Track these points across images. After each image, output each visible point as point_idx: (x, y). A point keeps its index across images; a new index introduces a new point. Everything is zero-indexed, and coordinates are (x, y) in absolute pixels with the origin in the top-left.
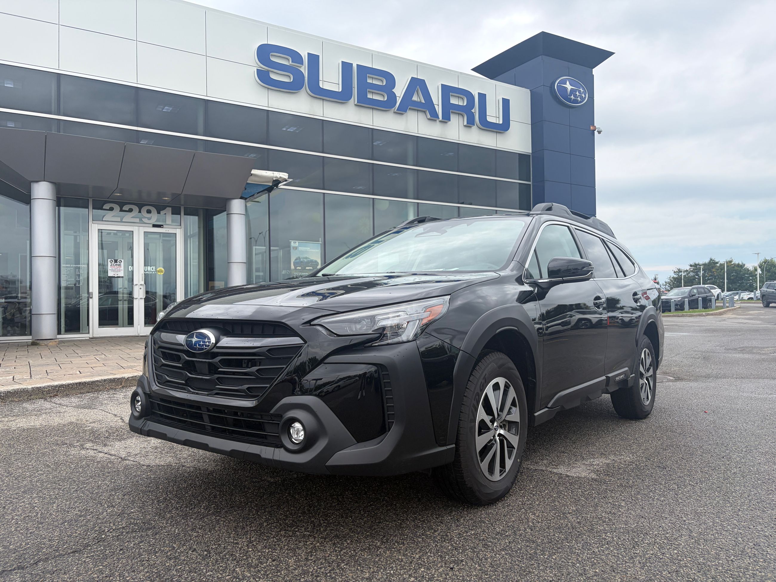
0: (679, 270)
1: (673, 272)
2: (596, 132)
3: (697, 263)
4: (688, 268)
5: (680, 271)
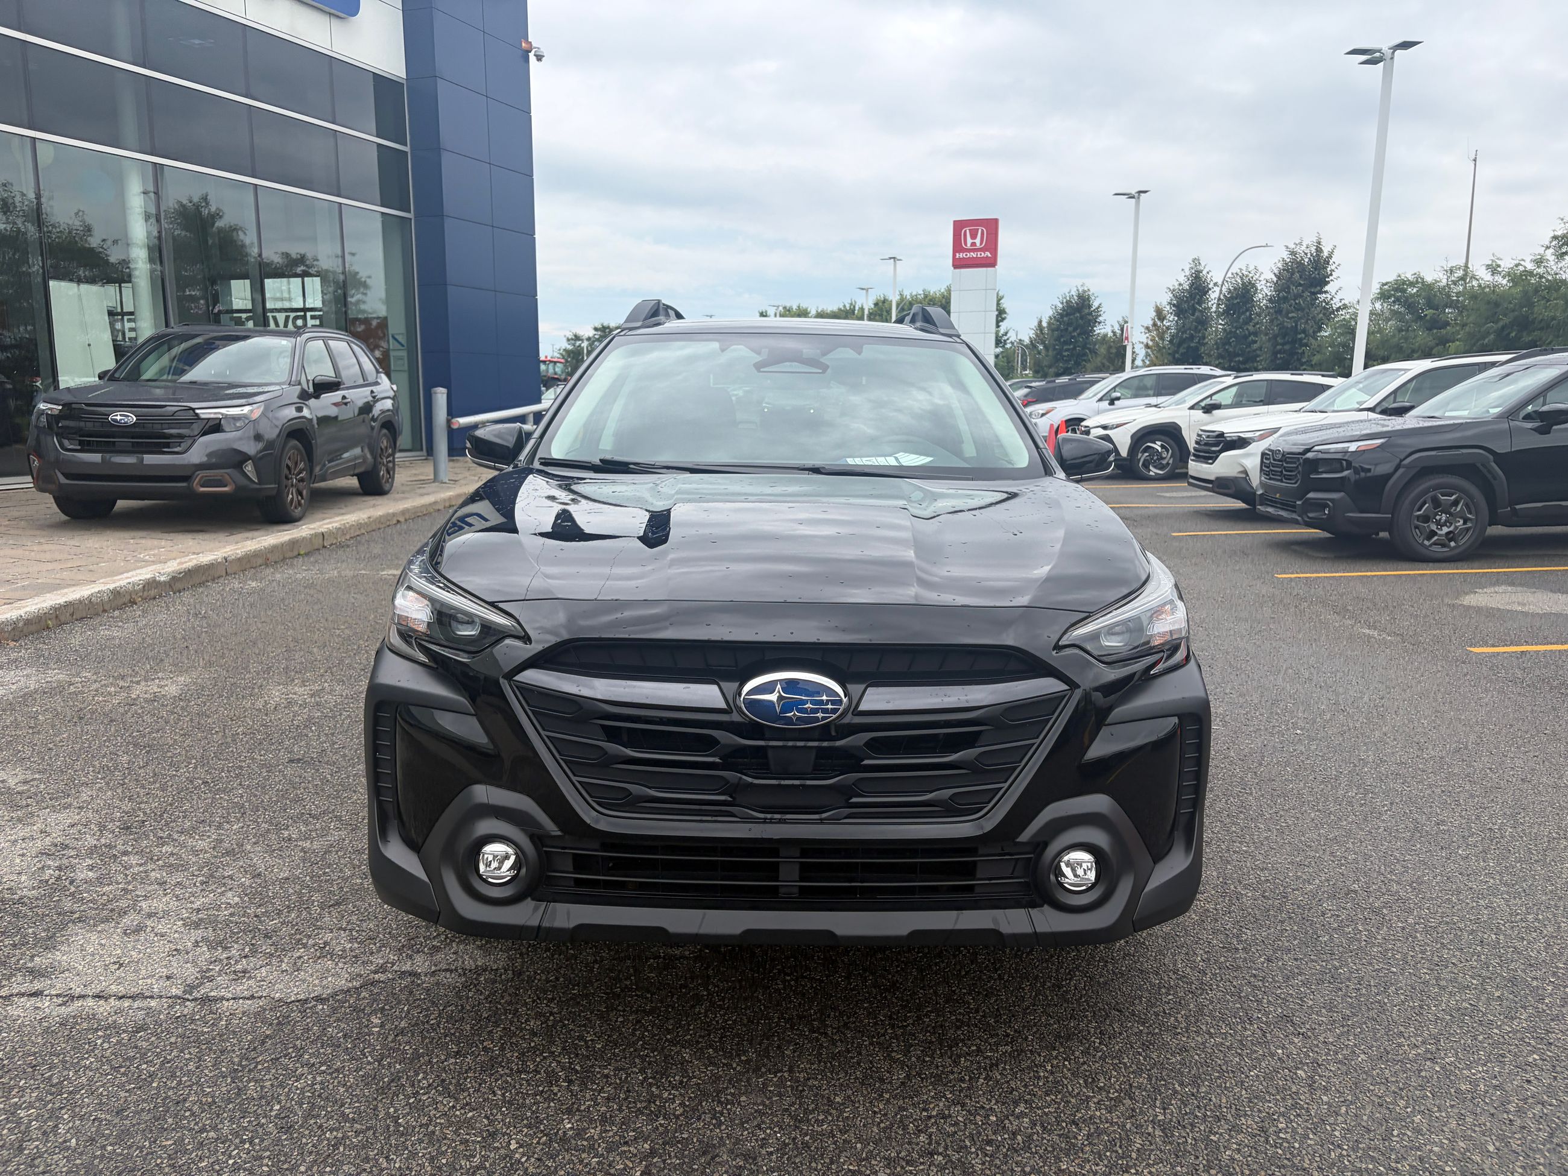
0: (575, 336)
1: (565, 340)
2: (531, 55)
3: (605, 324)
4: (591, 333)
5: (577, 338)
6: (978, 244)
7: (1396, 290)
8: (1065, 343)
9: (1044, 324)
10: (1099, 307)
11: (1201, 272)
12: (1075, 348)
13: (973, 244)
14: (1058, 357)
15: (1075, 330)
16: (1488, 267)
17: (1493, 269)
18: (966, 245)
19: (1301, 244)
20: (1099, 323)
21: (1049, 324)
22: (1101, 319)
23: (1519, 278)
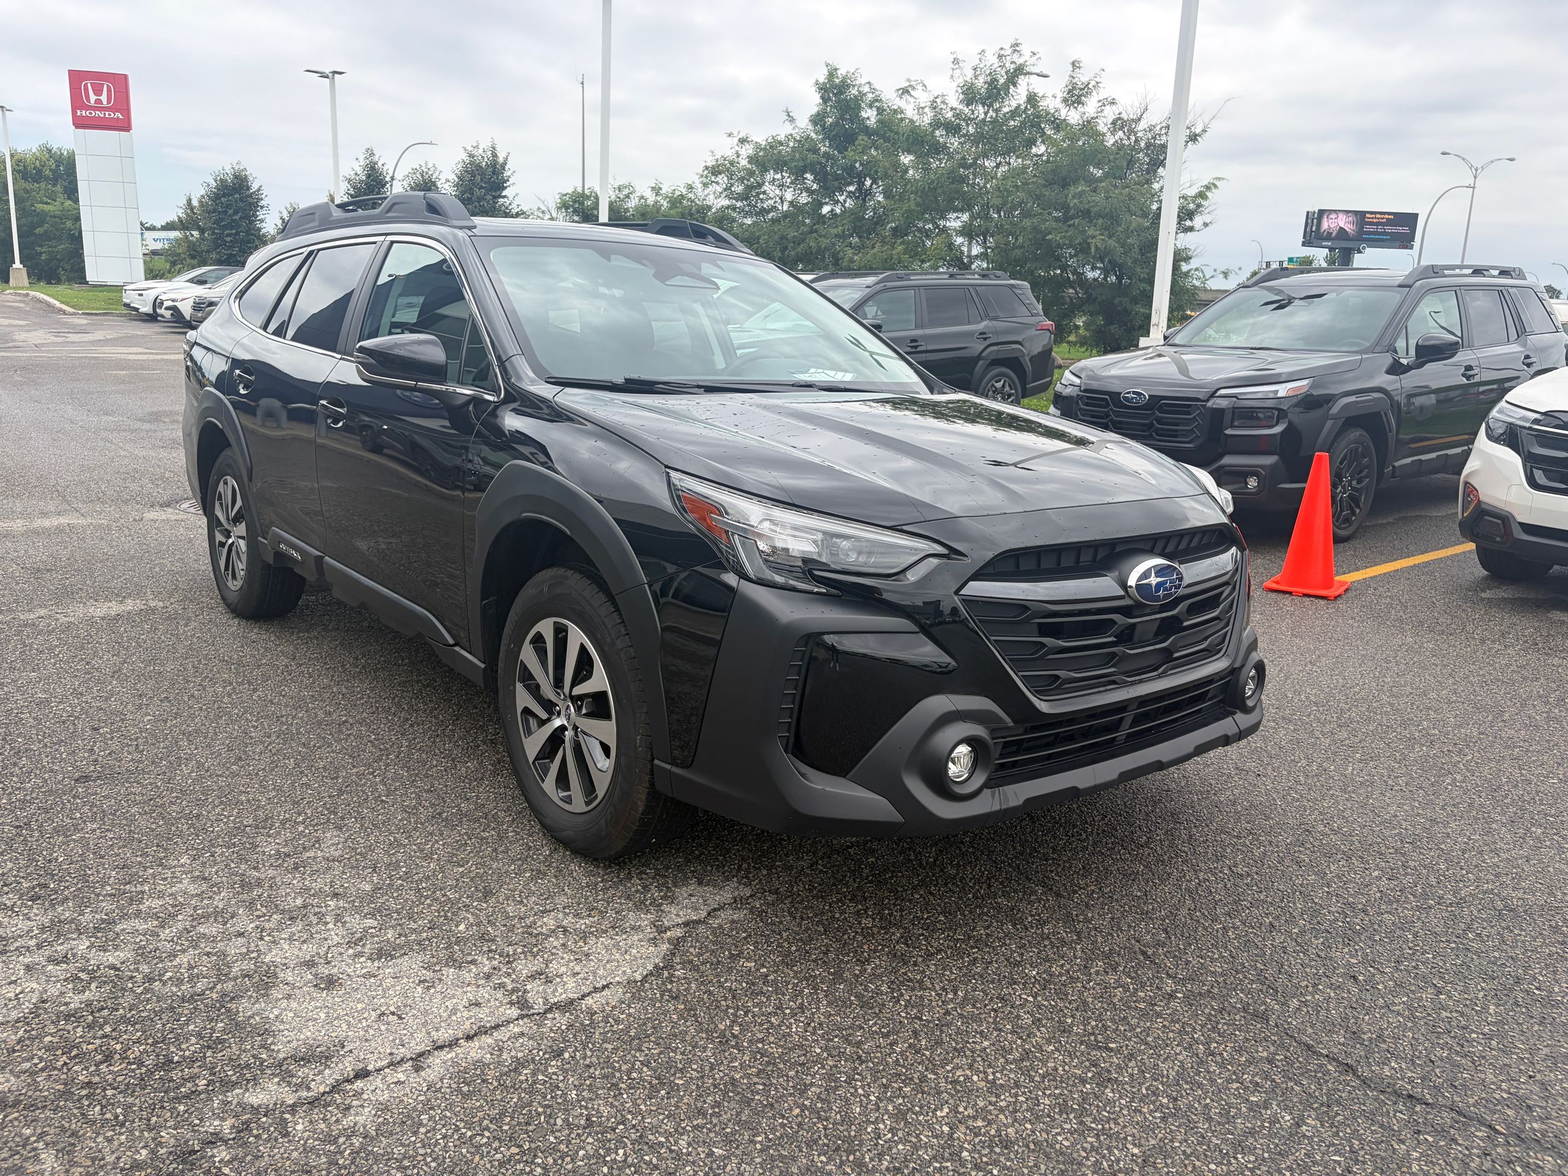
6: (105, 102)
7: (575, 201)
8: (225, 227)
9: (195, 203)
10: (259, 190)
11: (376, 163)
12: (237, 234)
13: (98, 101)
14: (218, 243)
15: (236, 213)
16: (653, 189)
17: (656, 190)
18: (88, 99)
19: (477, 147)
20: (262, 207)
21: (200, 202)
22: (262, 203)
23: (676, 201)
